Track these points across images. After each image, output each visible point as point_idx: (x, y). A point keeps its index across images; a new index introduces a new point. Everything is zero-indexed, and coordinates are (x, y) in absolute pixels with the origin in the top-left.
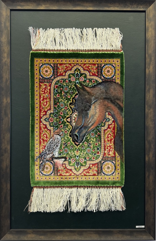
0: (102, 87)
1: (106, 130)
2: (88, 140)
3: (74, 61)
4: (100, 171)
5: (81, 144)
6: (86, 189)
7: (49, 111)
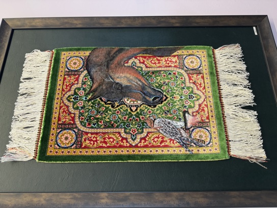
0: (93, 70)
1: (146, 65)
2: (159, 85)
3: (57, 103)
4: (198, 72)
5: (164, 93)
6: (222, 87)
7: (122, 135)
